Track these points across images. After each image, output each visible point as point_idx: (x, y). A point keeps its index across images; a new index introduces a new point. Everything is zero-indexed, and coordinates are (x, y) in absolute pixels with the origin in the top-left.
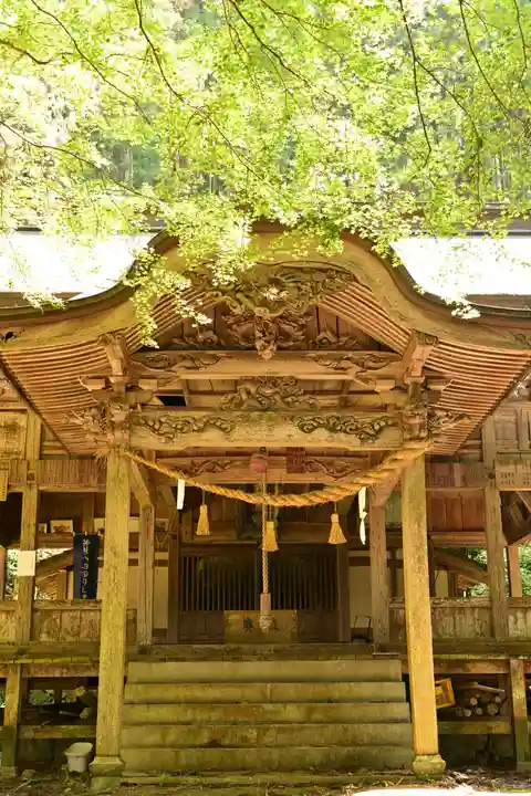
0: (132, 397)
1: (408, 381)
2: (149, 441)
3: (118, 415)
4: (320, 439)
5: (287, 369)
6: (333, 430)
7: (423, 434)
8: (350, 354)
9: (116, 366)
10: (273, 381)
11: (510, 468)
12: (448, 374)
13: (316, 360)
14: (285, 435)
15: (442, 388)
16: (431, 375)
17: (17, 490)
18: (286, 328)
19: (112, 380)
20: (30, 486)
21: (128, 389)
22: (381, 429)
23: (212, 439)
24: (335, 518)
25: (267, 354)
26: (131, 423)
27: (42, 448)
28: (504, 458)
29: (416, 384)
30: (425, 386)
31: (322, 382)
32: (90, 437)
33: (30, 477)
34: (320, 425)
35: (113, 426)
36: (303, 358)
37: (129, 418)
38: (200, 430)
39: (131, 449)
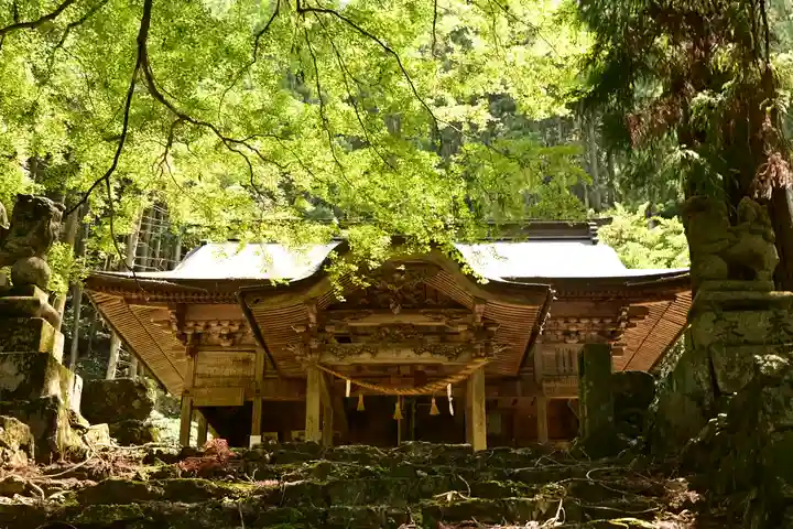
0: (322, 335)
1: (474, 325)
2: (331, 359)
3: (314, 345)
4: (426, 358)
5: (407, 319)
6: (433, 352)
7: (483, 354)
8: (443, 311)
9: (313, 318)
10: (399, 326)
11: (552, 384)
12: (498, 321)
13: (424, 314)
14: (406, 356)
15: (494, 329)
16: (487, 322)
17: (250, 399)
18: (407, 296)
19: (310, 326)
20: (257, 397)
21: (319, 331)
22: (461, 352)
23: (365, 358)
24: (433, 401)
25: (397, 311)
26: (321, 350)
27: (264, 373)
28: (549, 378)
29: (478, 327)
30: (484, 328)
31: (428, 327)
32: (298, 358)
33: (258, 391)
34: (426, 350)
35: (311, 351)
36: (418, 313)
37: (320, 346)
38: (359, 353)
39: (321, 364)
